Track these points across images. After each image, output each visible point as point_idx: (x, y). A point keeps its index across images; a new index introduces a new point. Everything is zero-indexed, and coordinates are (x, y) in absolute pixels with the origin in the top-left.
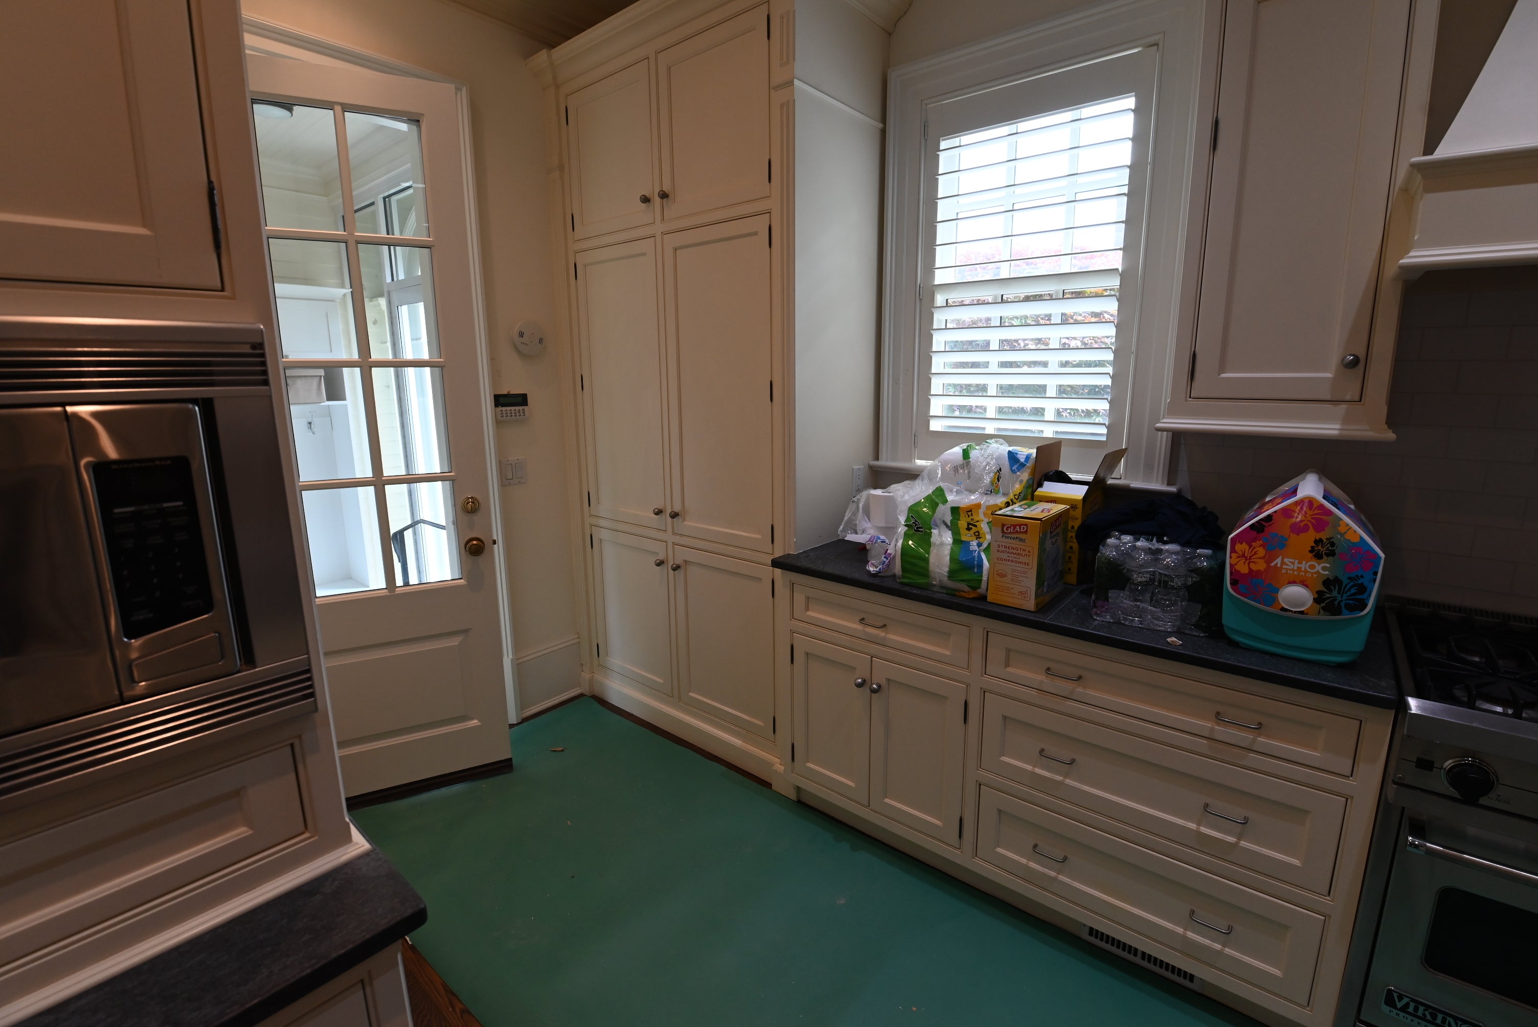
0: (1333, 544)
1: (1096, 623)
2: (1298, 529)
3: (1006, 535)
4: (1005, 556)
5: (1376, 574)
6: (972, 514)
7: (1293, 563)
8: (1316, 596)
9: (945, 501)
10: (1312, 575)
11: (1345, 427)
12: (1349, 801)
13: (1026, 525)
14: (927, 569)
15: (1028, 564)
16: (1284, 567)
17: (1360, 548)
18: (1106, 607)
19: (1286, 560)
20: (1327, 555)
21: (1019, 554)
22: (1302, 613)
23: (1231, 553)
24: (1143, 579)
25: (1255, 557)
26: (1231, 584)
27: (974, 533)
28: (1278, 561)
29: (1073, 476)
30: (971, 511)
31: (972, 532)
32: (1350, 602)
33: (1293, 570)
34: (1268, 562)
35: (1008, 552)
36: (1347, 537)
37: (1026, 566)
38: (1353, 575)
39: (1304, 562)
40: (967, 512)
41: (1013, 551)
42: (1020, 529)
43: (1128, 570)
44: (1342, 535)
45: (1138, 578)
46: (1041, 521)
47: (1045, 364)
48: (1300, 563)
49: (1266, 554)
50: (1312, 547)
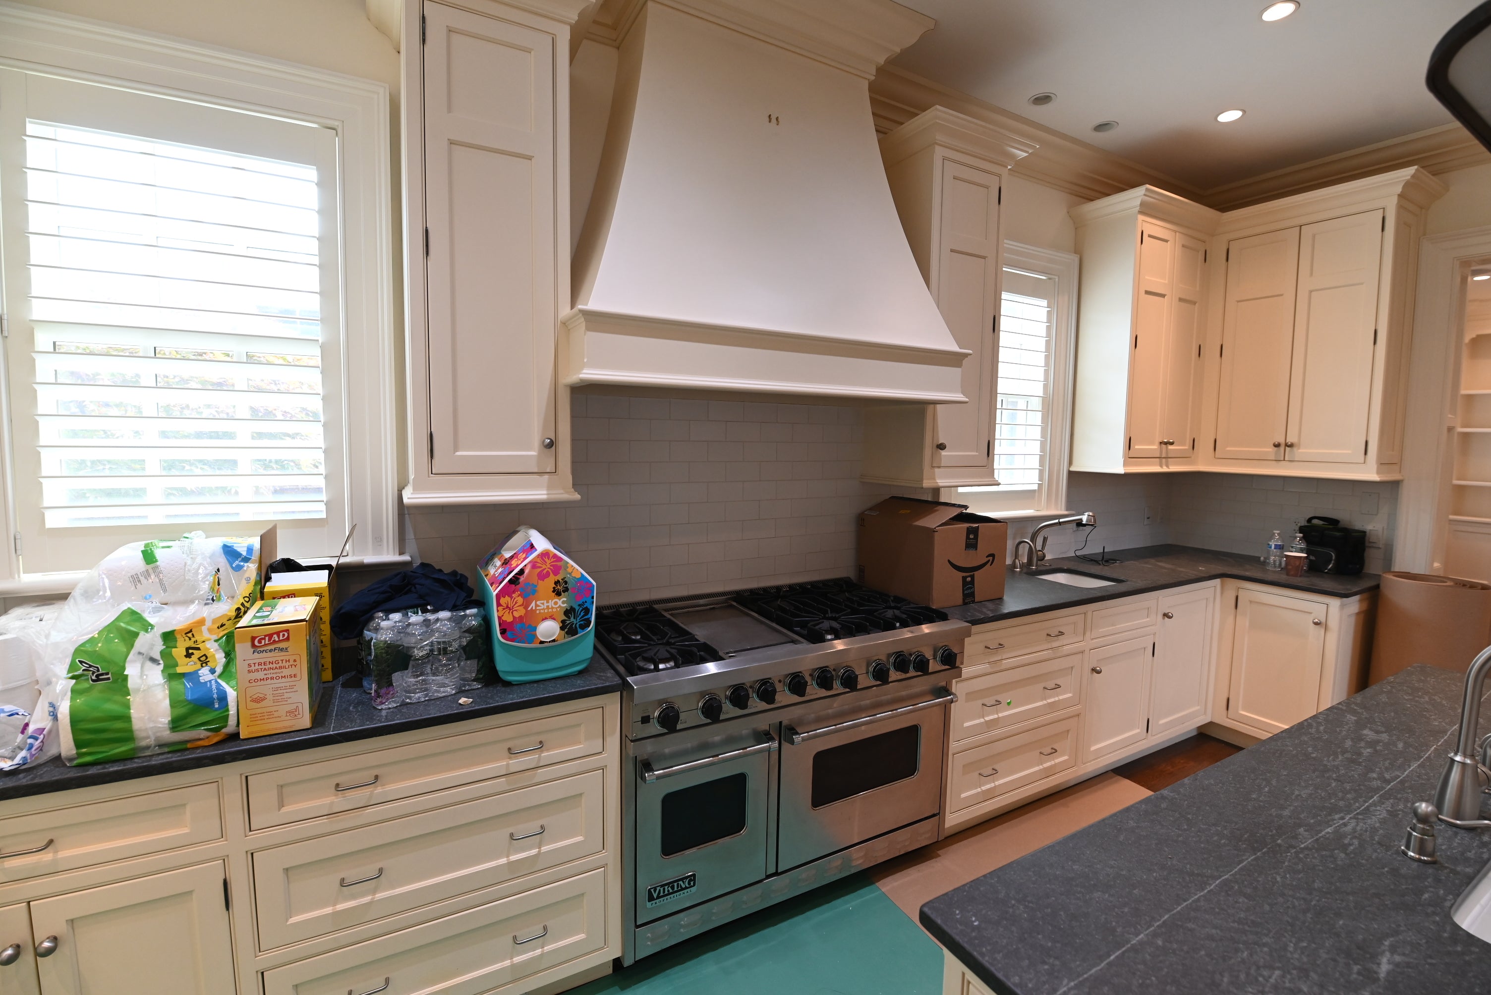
0: (566, 583)
1: (384, 713)
2: (542, 576)
3: (259, 650)
4: (261, 675)
5: (593, 598)
6: (193, 635)
7: (543, 604)
8: (561, 625)
9: (147, 627)
10: (557, 610)
11: (549, 493)
12: (605, 770)
13: (287, 631)
14: (130, 730)
15: (295, 676)
16: (538, 608)
17: (582, 581)
18: (392, 692)
19: (538, 603)
20: (564, 591)
21: (280, 668)
22: (554, 641)
23: (497, 607)
24: (425, 652)
25: (515, 606)
26: (501, 633)
27: (199, 659)
28: (533, 604)
29: (303, 562)
30: (191, 631)
31: (194, 658)
32: (582, 622)
33: (544, 609)
34: (526, 608)
35: (265, 669)
36: (573, 575)
37: (293, 679)
38: (581, 602)
39: (550, 601)
40: (186, 634)
41: (271, 666)
42: (279, 637)
43: (408, 648)
44: (570, 574)
45: (418, 653)
46: (306, 621)
47: (230, 435)
48: (548, 602)
49: (523, 602)
50: (554, 588)
